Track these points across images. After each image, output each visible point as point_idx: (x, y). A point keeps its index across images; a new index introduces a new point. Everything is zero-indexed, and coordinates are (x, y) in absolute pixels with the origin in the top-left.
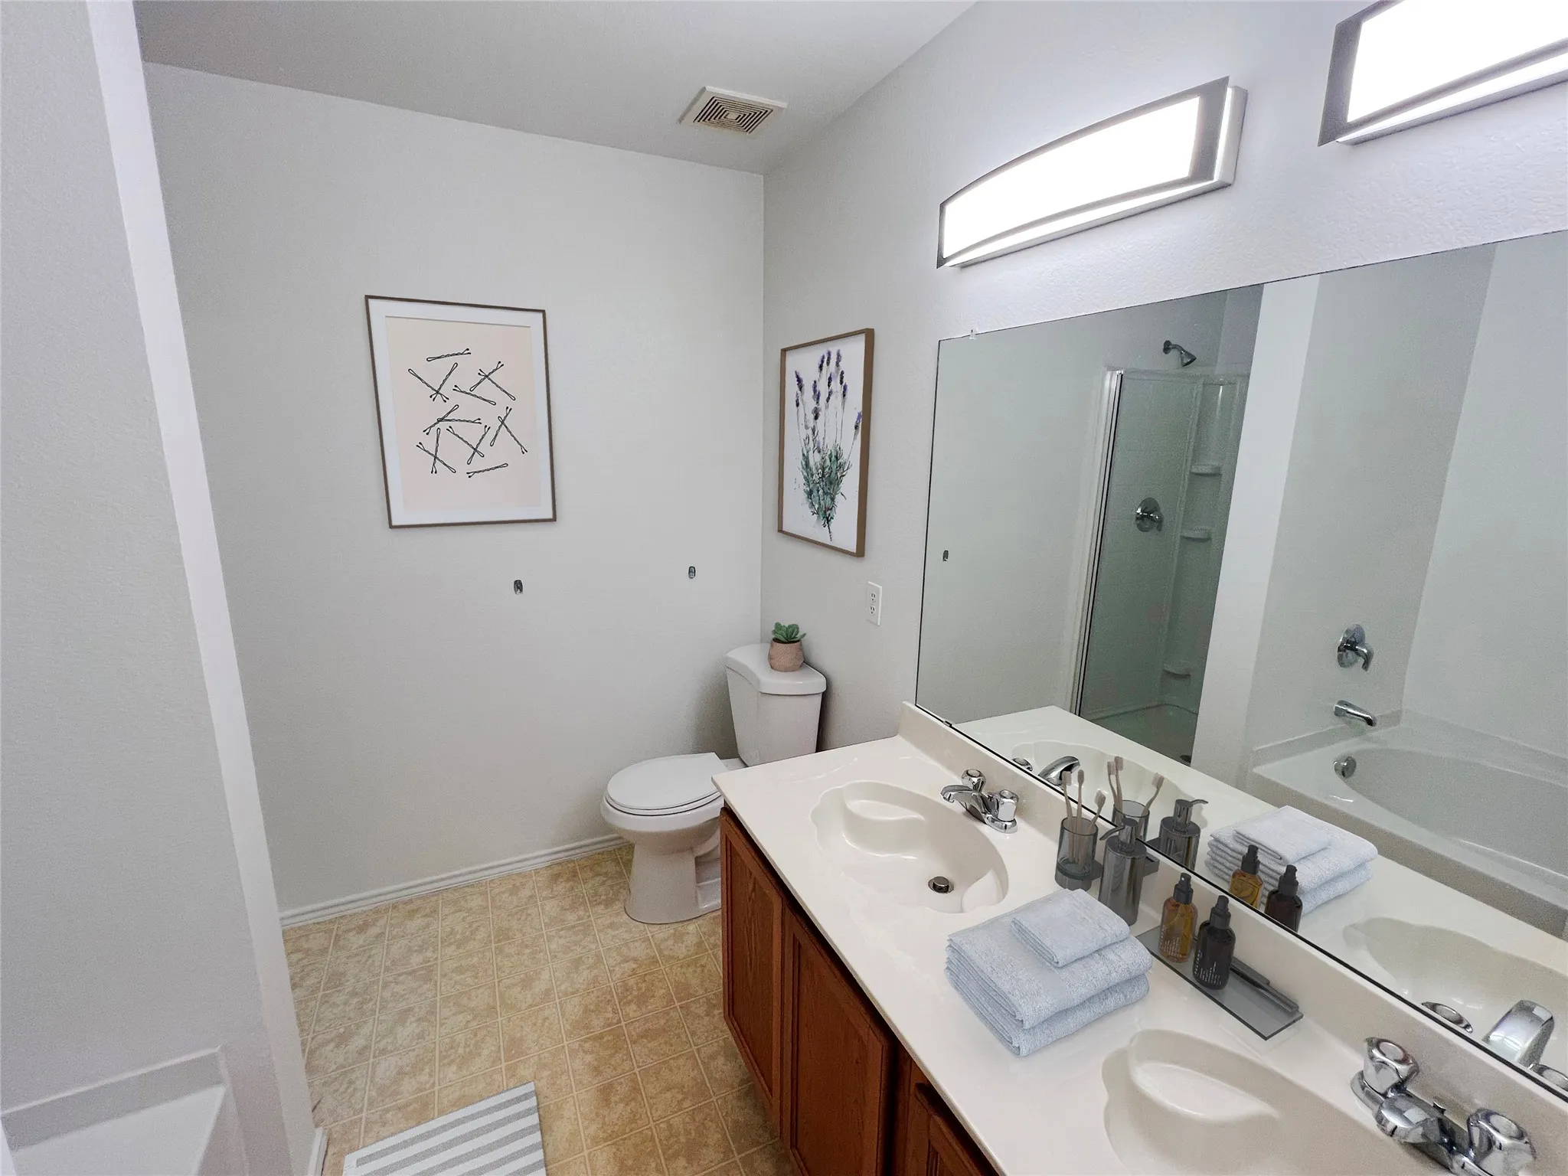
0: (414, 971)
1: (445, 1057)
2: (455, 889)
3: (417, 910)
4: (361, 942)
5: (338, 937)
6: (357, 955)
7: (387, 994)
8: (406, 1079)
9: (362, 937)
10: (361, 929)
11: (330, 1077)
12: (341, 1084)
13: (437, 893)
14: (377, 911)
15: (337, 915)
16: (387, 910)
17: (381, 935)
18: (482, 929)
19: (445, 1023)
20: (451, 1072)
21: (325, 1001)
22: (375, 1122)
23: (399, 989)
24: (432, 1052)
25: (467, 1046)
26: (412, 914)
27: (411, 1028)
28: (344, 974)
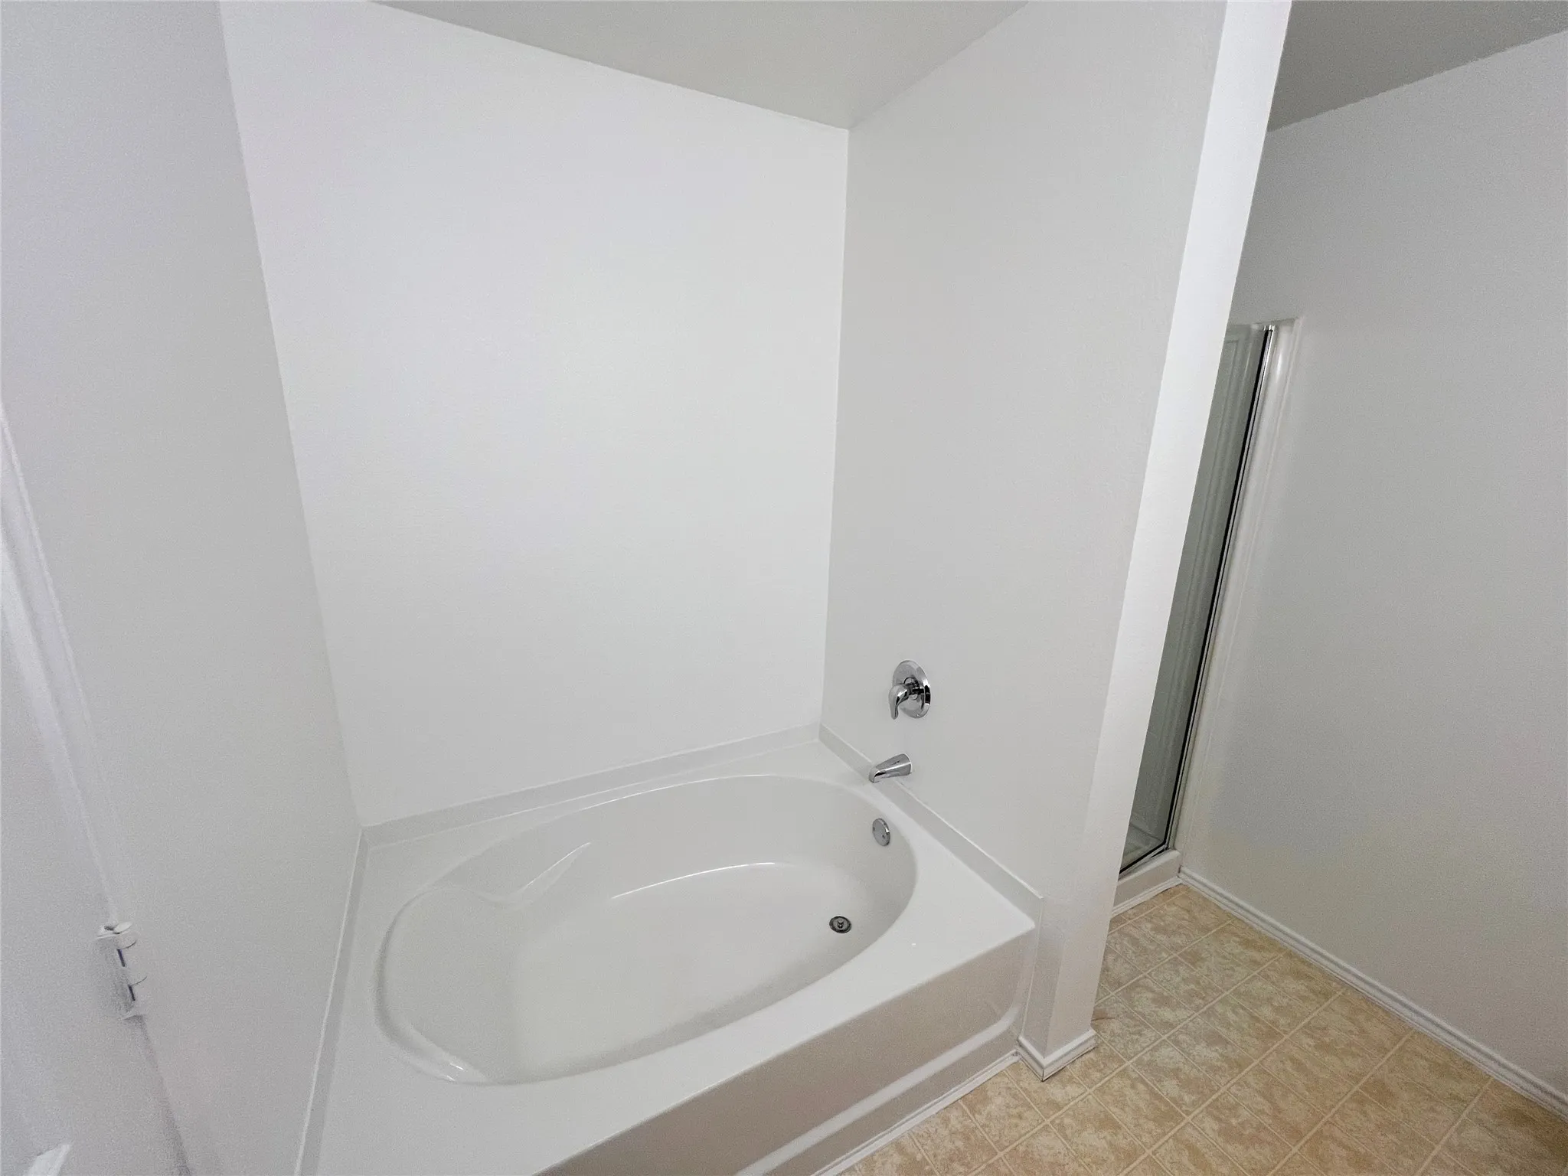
0: (1257, 1020)
1: (1217, 1108)
2: (1367, 1000)
3: (1309, 978)
4: (1236, 951)
5: (1223, 930)
6: (1224, 957)
7: (1220, 1009)
8: (1174, 1082)
9: (1240, 949)
10: (1247, 943)
11: (1131, 1012)
12: (1135, 1026)
13: (1342, 984)
14: (1272, 943)
15: (1239, 916)
16: (1280, 950)
17: (1255, 962)
18: (1360, 1060)
19: (1242, 1086)
20: (1210, 1125)
21: (1175, 962)
22: (1129, 1077)
23: (1231, 1016)
24: (1211, 1091)
25: (1242, 1124)
26: (1298, 975)
27: (1212, 1054)
28: (1203, 960)
